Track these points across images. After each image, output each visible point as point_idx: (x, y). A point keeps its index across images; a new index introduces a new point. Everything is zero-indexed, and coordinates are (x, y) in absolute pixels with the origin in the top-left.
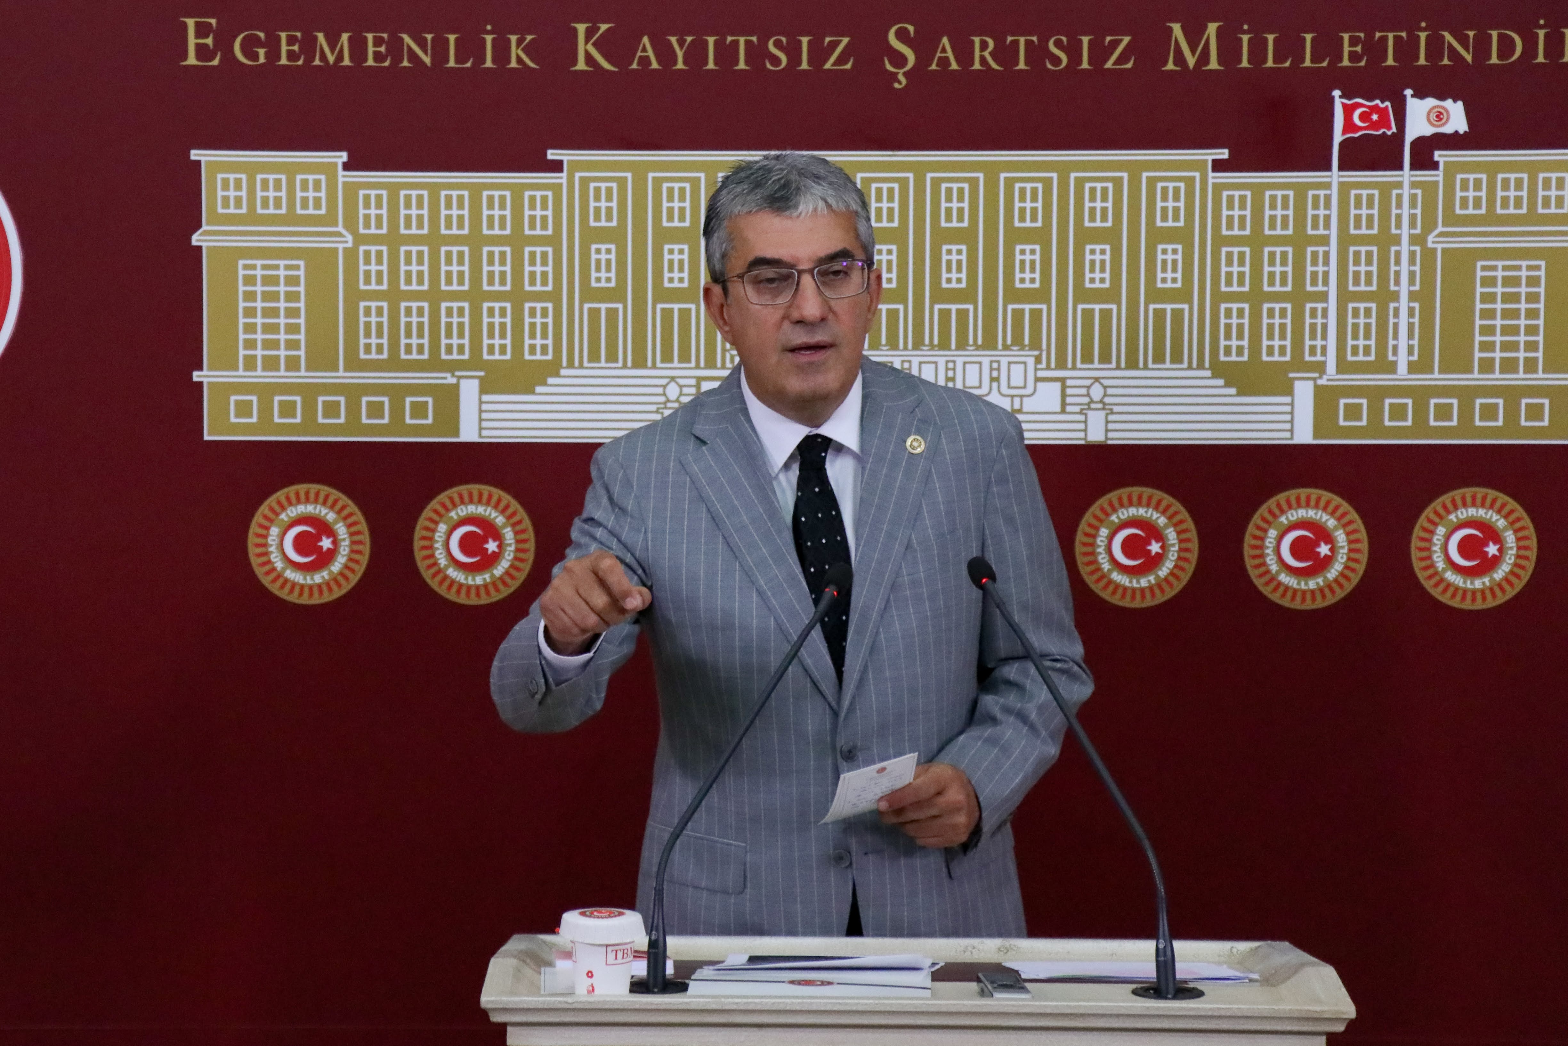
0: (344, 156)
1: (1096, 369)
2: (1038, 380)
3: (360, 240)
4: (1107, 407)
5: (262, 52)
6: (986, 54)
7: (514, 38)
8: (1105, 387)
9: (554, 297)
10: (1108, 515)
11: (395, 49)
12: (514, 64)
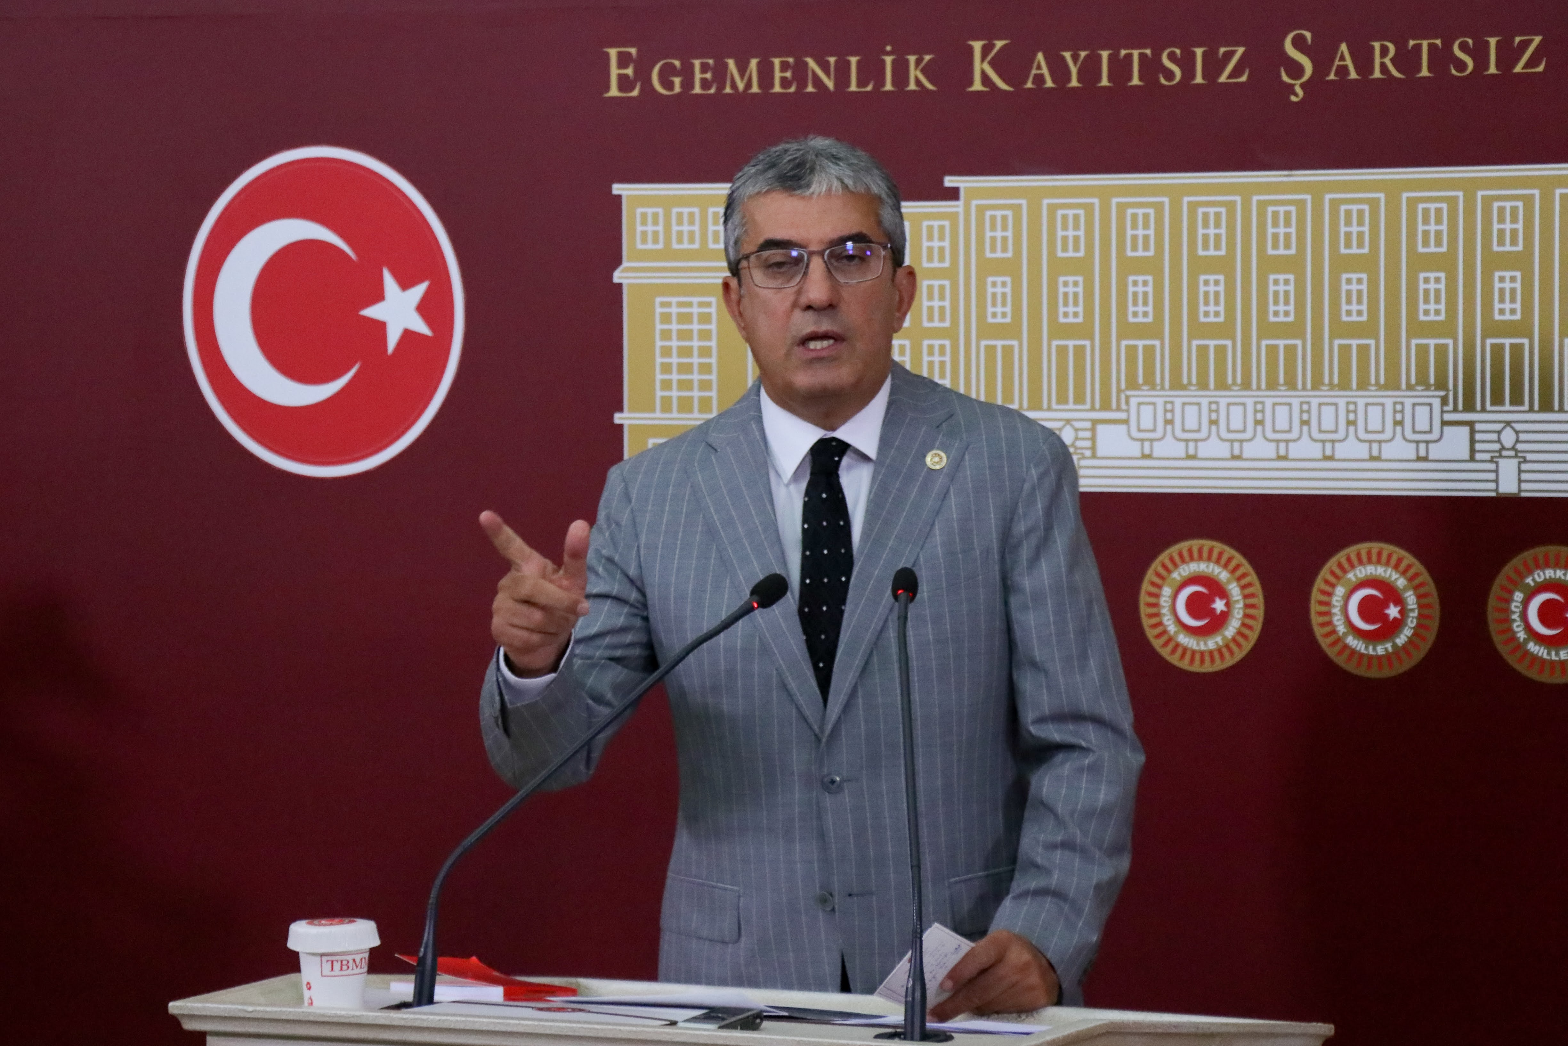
1: (1507, 412)
2: (1444, 423)
4: (1520, 455)
5: (677, 81)
6: (1387, 61)
7: (912, 59)
8: (1517, 432)
9: (950, 333)
10: (1522, 577)
11: (800, 73)
12: (912, 86)
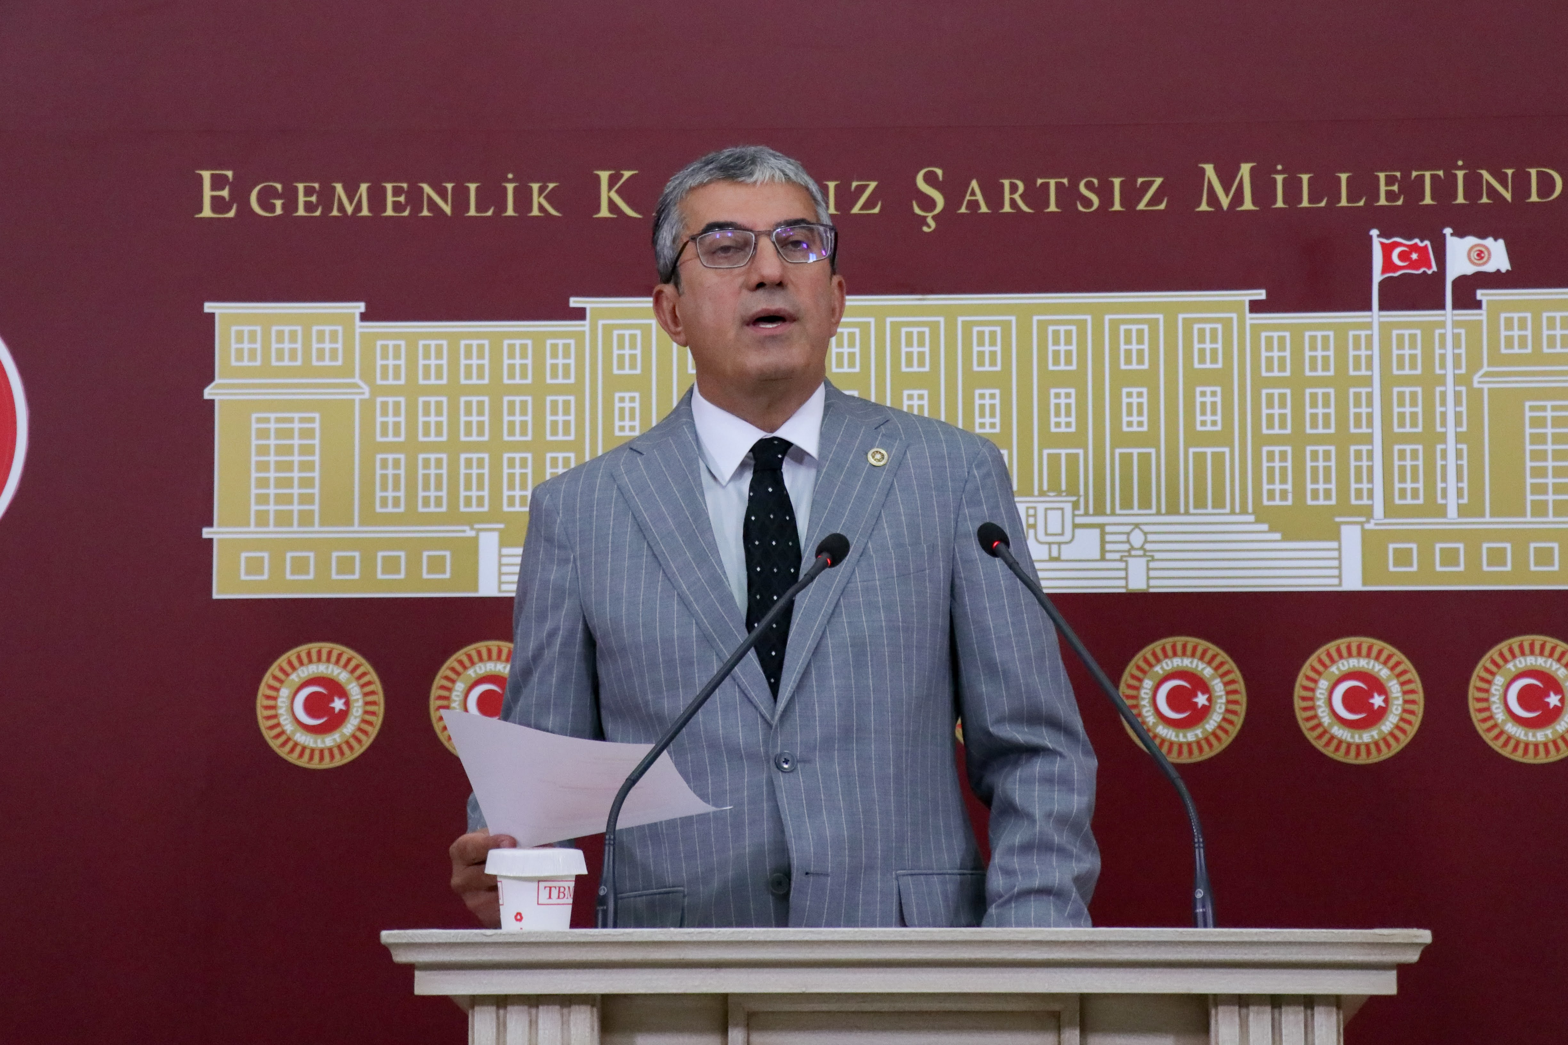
0: (361, 307)
1: (1136, 515)
2: (1076, 526)
3: (377, 391)
4: (1148, 554)
5: (278, 203)
6: (1016, 197)
7: (535, 187)
8: (1144, 534)
9: (576, 447)
10: (1151, 666)
11: (415, 198)
12: (535, 212)
